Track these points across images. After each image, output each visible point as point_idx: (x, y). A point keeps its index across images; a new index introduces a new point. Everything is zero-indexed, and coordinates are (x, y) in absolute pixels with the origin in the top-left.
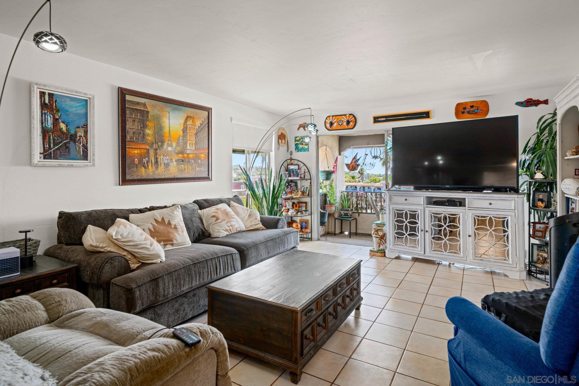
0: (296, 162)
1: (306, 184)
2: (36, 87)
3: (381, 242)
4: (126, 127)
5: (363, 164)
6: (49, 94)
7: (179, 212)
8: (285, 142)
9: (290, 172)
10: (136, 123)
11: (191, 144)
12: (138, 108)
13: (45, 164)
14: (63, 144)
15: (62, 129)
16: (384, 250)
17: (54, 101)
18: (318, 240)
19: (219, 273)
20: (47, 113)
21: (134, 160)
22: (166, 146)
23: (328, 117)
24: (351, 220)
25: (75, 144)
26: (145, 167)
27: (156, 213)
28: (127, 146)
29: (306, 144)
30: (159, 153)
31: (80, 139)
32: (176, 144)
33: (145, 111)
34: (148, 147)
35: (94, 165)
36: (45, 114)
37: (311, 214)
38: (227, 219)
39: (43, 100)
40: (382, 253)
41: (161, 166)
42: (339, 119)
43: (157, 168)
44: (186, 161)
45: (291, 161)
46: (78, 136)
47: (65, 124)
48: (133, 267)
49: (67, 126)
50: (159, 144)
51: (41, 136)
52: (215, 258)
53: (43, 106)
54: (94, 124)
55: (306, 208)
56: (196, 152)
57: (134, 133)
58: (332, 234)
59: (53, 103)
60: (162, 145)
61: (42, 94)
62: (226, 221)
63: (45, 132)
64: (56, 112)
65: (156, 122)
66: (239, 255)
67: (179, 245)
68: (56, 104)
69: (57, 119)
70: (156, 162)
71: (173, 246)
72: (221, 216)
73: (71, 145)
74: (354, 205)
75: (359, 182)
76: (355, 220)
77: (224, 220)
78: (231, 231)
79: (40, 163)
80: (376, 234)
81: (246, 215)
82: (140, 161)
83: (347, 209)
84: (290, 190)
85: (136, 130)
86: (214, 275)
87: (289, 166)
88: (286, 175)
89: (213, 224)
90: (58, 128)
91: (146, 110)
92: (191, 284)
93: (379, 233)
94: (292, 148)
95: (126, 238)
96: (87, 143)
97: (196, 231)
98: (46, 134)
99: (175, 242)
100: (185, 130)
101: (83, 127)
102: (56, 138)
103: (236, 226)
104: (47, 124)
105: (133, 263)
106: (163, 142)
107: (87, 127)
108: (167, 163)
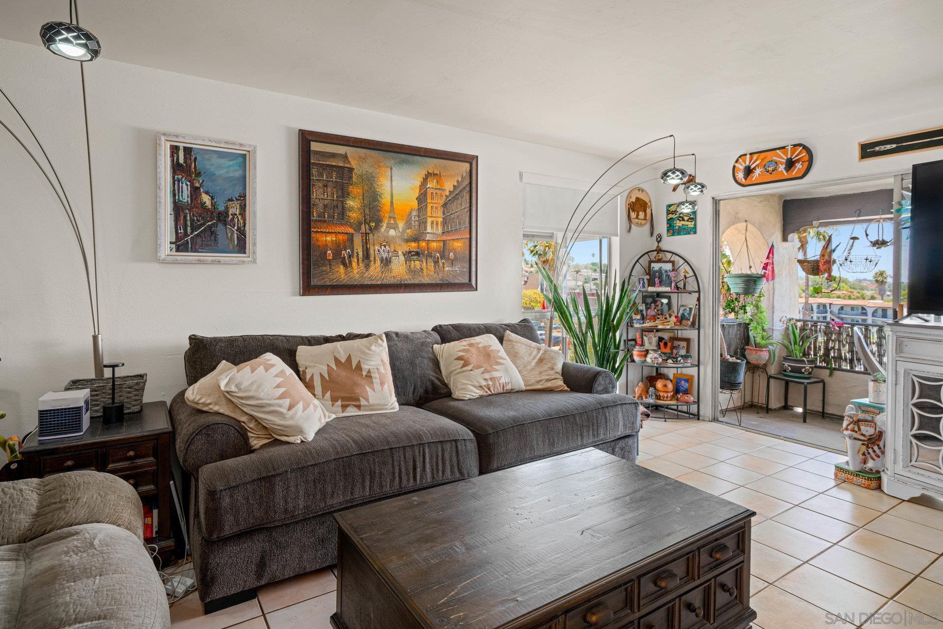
0: (669, 255)
1: (690, 301)
2: (163, 138)
3: (870, 451)
4: (312, 197)
5: (846, 260)
6: (185, 148)
7: (382, 346)
8: (646, 215)
9: (653, 277)
10: (329, 189)
11: (435, 223)
12: (333, 164)
13: (177, 260)
14: (206, 228)
15: (205, 203)
16: (878, 472)
17: (193, 159)
18: (715, 420)
19: (421, 477)
20: (181, 180)
21: (326, 253)
22: (384, 228)
23: (740, 157)
24: (808, 383)
25: (226, 228)
26: (344, 264)
27: (339, 347)
28: (313, 229)
29: (690, 218)
30: (371, 241)
31: (233, 219)
32: (405, 224)
33: (347, 167)
34: (351, 231)
35: (254, 261)
36: (179, 181)
37: (698, 366)
38: (486, 366)
39: (175, 158)
40: (869, 479)
41: (375, 263)
42: (767, 160)
43: (367, 266)
44: (423, 254)
45: (658, 253)
46: (230, 214)
47: (210, 196)
48: (255, 444)
49: (212, 198)
50: (371, 224)
51: (173, 216)
52: (413, 446)
53: (176, 168)
54: (256, 194)
55: (688, 351)
56: (444, 238)
57: (325, 206)
58: (761, 407)
59: (191, 163)
60: (378, 227)
61: (174, 149)
62: (482, 369)
63: (178, 208)
64: (195, 177)
65: (366, 188)
66: (476, 444)
67: (371, 407)
68: (195, 164)
69: (198, 188)
70: (367, 256)
71: (360, 410)
72: (474, 358)
73: (218, 228)
74: (820, 349)
75: (873, 298)
76: (821, 384)
77: (479, 367)
78: (489, 389)
79: (169, 258)
80: (853, 430)
81: (534, 358)
82: (337, 254)
83: (799, 358)
84: (653, 313)
85: (329, 201)
86: (408, 480)
87: (653, 265)
88: (644, 283)
89: (458, 373)
90: (199, 202)
91: (349, 166)
92: (352, 494)
93: (862, 428)
94: (662, 227)
95: (246, 391)
96: (244, 226)
97: (419, 383)
98: (180, 212)
99: (363, 402)
100: (422, 199)
101: (239, 200)
102: (195, 218)
103: (503, 381)
104: (182, 196)
105: (259, 438)
106: (379, 221)
107: (245, 199)
108: (386, 258)
